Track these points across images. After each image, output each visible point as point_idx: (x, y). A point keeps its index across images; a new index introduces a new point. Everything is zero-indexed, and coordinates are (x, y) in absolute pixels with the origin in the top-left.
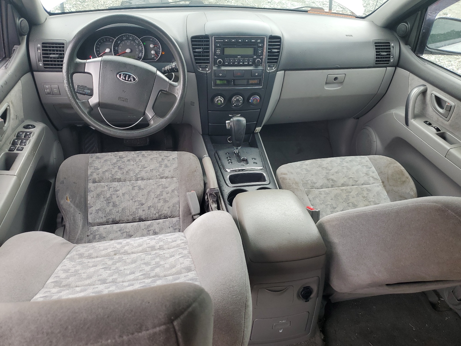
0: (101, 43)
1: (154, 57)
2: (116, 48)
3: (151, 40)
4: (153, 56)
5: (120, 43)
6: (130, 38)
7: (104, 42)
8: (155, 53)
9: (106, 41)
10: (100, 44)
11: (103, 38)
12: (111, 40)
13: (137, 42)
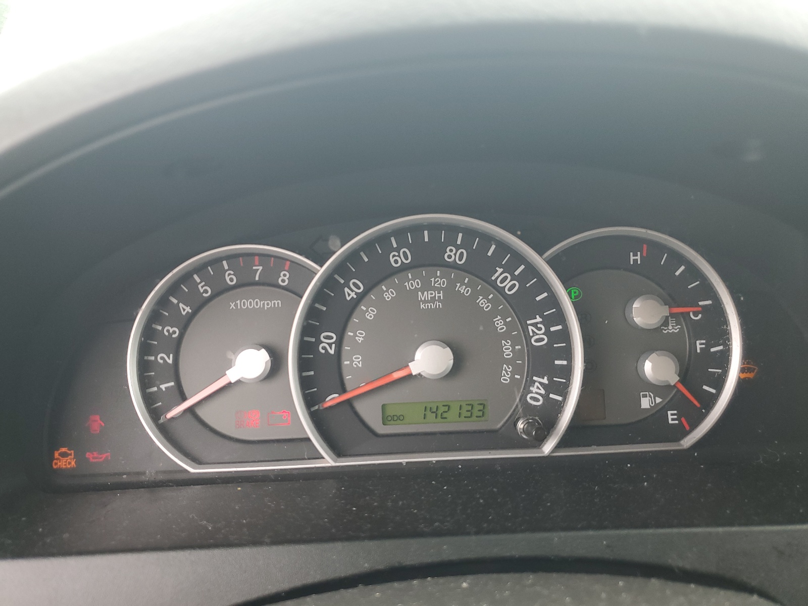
0: (200, 305)
1: (659, 413)
2: (327, 343)
3: (635, 258)
4: (645, 403)
5: (361, 297)
6: (452, 255)
7: (222, 290)
8: (673, 379)
9: (245, 283)
10: (186, 310)
11: (216, 262)
12: (284, 278)
13: (510, 286)
